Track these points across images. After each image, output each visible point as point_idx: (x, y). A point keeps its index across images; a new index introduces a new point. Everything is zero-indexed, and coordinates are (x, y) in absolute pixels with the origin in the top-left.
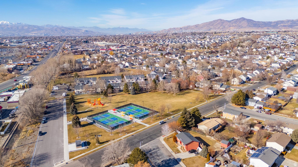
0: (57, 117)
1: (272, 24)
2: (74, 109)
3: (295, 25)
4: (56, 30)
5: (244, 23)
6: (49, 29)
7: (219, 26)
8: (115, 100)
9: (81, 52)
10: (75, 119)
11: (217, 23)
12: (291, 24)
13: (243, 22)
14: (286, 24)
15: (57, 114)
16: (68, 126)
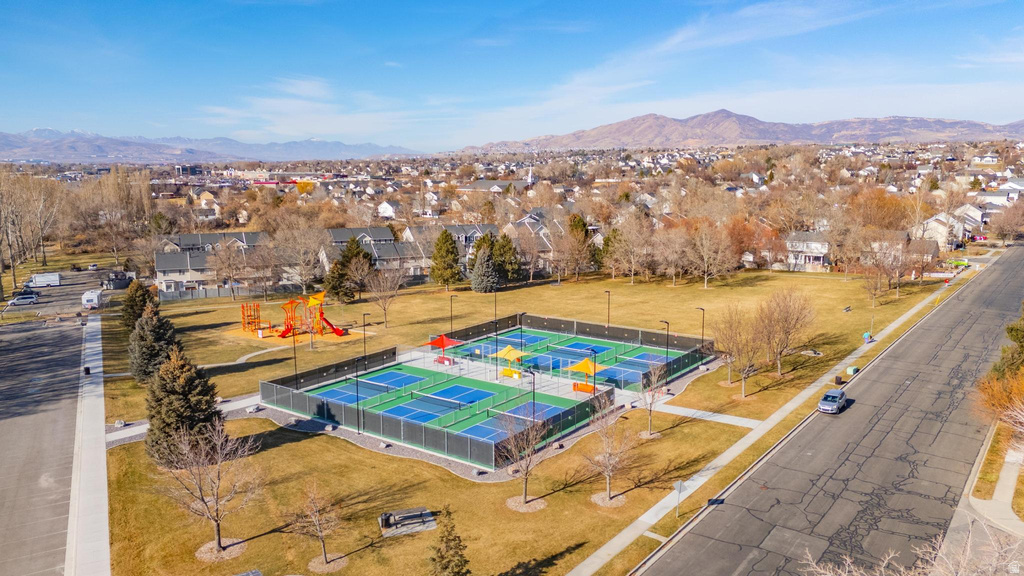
0: (26, 399)
1: (813, 133)
2: (157, 340)
3: (885, 133)
4: (73, 148)
5: (731, 130)
6: (47, 145)
7: (650, 136)
8: (400, 312)
9: (175, 189)
10: (174, 392)
11: (642, 127)
12: (872, 130)
13: (727, 124)
14: (857, 132)
15: (35, 386)
16: (110, 453)
